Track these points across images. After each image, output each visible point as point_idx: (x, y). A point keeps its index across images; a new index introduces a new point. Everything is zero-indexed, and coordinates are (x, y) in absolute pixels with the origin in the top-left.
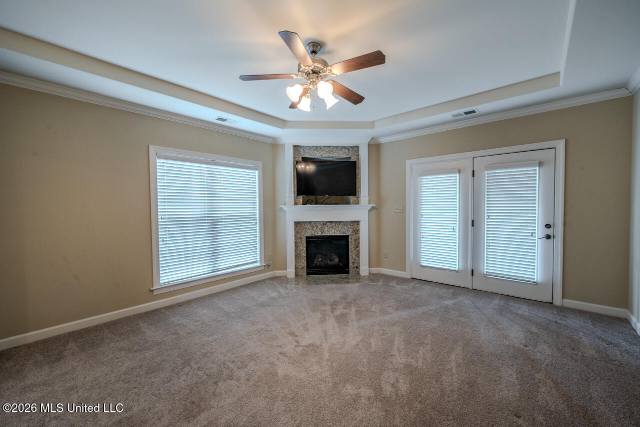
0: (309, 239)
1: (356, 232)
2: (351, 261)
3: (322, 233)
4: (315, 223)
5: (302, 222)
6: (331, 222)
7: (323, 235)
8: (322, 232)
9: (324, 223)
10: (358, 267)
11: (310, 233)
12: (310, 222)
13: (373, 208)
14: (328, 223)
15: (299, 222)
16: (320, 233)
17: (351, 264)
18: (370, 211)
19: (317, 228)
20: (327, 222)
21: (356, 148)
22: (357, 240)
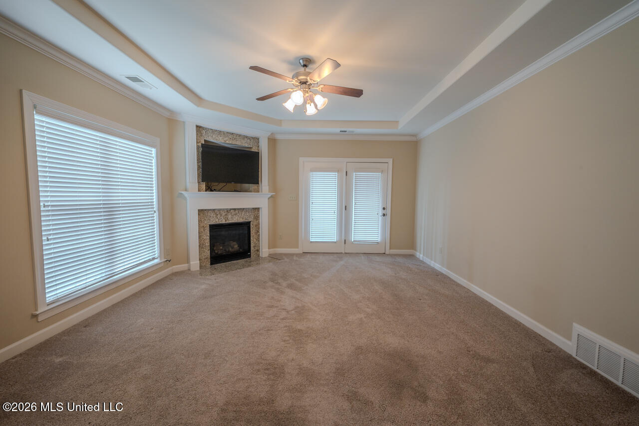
0: (212, 227)
1: (257, 218)
2: (252, 245)
3: (226, 221)
4: (219, 210)
5: (205, 210)
6: (235, 209)
7: (227, 222)
8: (227, 219)
9: (228, 211)
10: (258, 251)
11: (215, 221)
12: (214, 210)
13: (272, 197)
14: (232, 211)
15: (202, 210)
16: (224, 220)
17: (252, 248)
18: (269, 199)
19: (221, 215)
20: (231, 209)
21: (256, 140)
22: (258, 226)
